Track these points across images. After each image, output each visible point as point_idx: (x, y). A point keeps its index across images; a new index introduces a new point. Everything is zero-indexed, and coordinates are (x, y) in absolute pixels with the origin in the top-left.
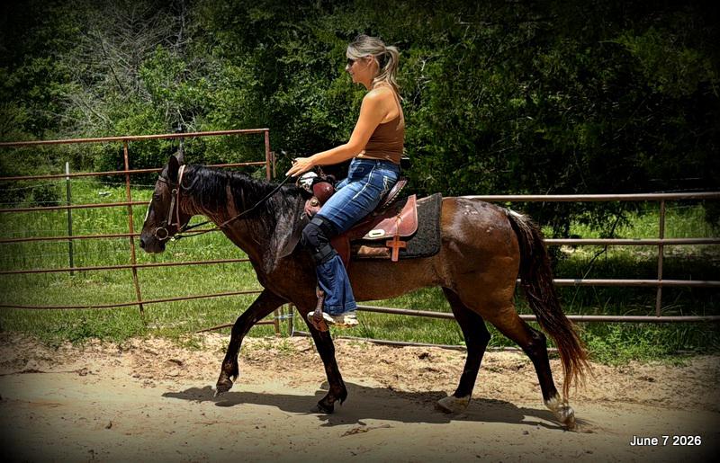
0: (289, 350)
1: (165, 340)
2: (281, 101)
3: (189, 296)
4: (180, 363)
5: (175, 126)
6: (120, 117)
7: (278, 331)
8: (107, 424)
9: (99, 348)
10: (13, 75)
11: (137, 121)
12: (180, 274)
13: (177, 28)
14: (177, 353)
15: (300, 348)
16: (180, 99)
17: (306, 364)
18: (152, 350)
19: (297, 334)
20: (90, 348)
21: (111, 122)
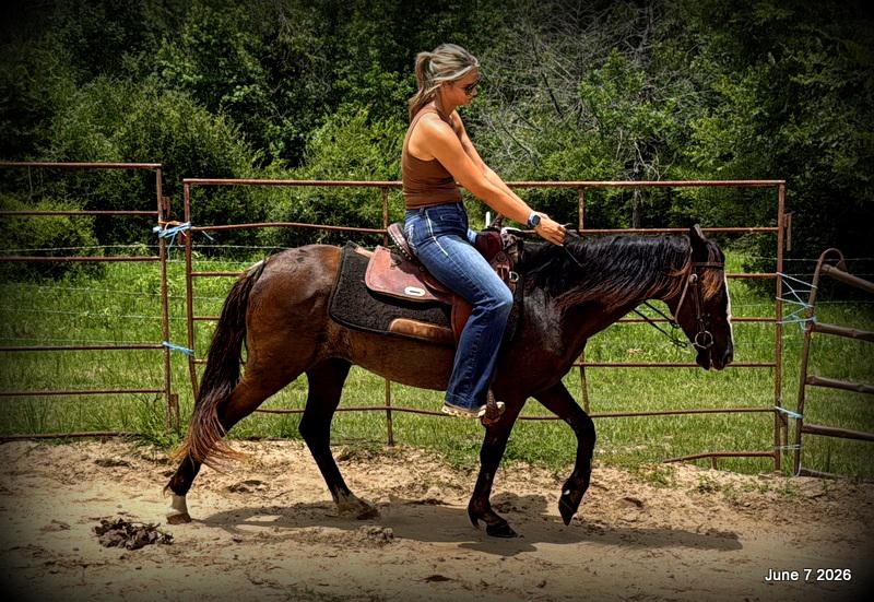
0: (793, 495)
1: (620, 469)
2: (792, 139)
3: (647, 411)
4: (639, 504)
5: (629, 166)
6: (552, 149)
7: (778, 467)
8: (540, 581)
9: (528, 476)
10: (404, 82)
11: (577, 157)
12: (634, 379)
13: (641, 25)
14: (636, 489)
15: (809, 493)
16: (639, 127)
17: (817, 515)
18: (601, 483)
19: (805, 474)
20: (516, 475)
21: (540, 155)
